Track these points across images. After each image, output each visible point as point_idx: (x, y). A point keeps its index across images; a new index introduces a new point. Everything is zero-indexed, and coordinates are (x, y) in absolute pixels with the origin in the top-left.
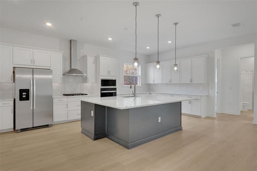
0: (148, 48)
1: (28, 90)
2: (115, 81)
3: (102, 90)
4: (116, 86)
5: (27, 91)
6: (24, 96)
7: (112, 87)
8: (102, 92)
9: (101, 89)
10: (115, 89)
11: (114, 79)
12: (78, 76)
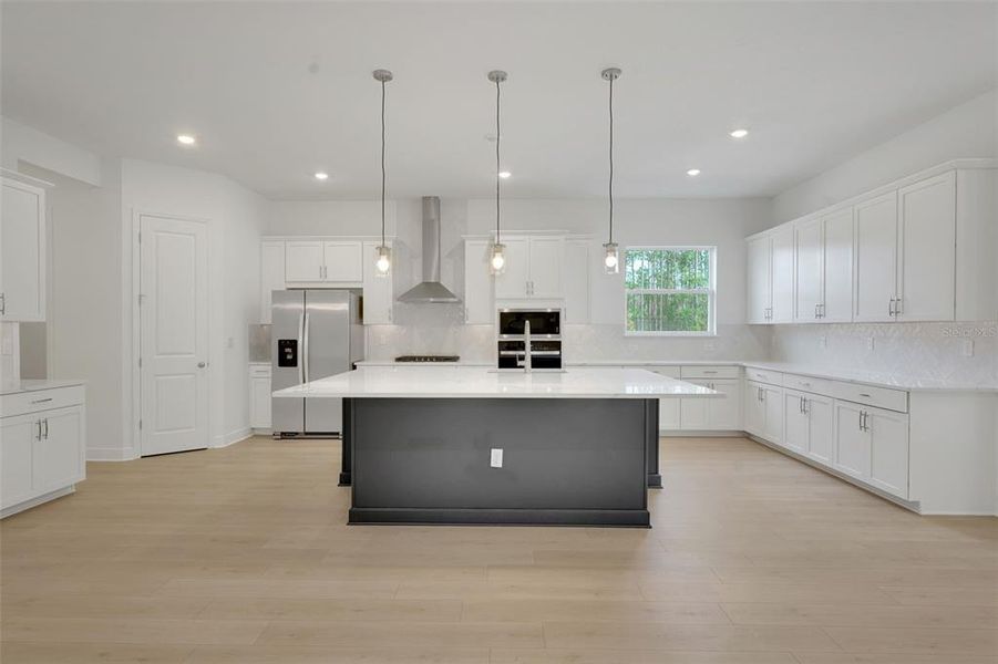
0: (694, 173)
1: (295, 342)
2: (556, 315)
3: (503, 346)
4: (558, 333)
5: (293, 344)
6: (289, 357)
7: (549, 337)
8: (503, 353)
9: (500, 342)
10: (557, 345)
11: (549, 311)
12: (448, 302)
